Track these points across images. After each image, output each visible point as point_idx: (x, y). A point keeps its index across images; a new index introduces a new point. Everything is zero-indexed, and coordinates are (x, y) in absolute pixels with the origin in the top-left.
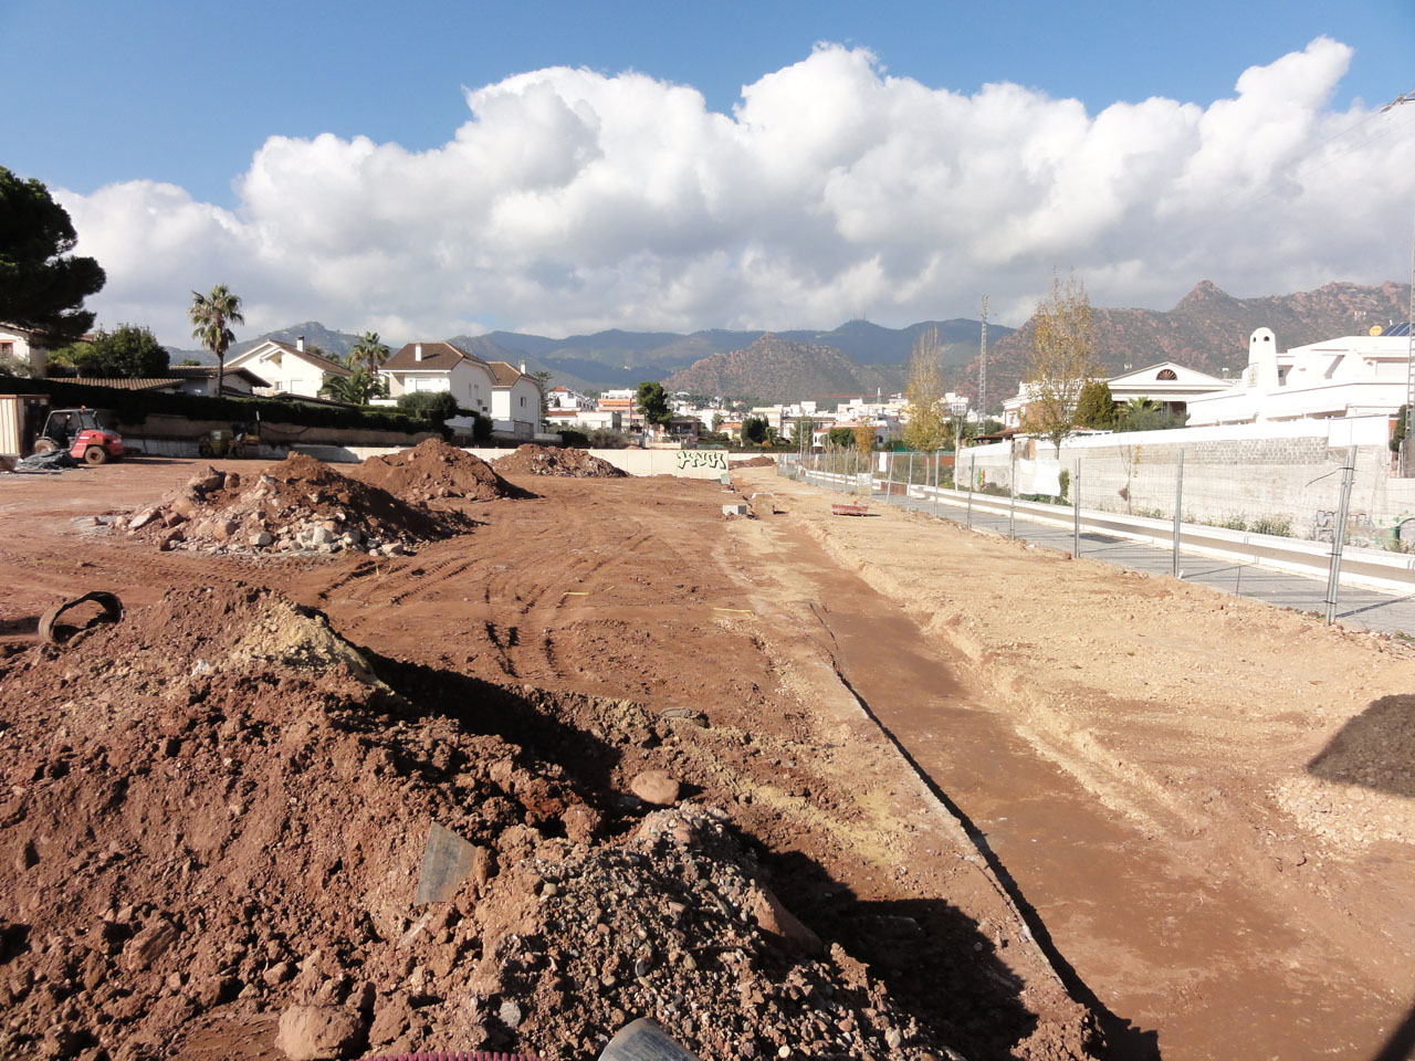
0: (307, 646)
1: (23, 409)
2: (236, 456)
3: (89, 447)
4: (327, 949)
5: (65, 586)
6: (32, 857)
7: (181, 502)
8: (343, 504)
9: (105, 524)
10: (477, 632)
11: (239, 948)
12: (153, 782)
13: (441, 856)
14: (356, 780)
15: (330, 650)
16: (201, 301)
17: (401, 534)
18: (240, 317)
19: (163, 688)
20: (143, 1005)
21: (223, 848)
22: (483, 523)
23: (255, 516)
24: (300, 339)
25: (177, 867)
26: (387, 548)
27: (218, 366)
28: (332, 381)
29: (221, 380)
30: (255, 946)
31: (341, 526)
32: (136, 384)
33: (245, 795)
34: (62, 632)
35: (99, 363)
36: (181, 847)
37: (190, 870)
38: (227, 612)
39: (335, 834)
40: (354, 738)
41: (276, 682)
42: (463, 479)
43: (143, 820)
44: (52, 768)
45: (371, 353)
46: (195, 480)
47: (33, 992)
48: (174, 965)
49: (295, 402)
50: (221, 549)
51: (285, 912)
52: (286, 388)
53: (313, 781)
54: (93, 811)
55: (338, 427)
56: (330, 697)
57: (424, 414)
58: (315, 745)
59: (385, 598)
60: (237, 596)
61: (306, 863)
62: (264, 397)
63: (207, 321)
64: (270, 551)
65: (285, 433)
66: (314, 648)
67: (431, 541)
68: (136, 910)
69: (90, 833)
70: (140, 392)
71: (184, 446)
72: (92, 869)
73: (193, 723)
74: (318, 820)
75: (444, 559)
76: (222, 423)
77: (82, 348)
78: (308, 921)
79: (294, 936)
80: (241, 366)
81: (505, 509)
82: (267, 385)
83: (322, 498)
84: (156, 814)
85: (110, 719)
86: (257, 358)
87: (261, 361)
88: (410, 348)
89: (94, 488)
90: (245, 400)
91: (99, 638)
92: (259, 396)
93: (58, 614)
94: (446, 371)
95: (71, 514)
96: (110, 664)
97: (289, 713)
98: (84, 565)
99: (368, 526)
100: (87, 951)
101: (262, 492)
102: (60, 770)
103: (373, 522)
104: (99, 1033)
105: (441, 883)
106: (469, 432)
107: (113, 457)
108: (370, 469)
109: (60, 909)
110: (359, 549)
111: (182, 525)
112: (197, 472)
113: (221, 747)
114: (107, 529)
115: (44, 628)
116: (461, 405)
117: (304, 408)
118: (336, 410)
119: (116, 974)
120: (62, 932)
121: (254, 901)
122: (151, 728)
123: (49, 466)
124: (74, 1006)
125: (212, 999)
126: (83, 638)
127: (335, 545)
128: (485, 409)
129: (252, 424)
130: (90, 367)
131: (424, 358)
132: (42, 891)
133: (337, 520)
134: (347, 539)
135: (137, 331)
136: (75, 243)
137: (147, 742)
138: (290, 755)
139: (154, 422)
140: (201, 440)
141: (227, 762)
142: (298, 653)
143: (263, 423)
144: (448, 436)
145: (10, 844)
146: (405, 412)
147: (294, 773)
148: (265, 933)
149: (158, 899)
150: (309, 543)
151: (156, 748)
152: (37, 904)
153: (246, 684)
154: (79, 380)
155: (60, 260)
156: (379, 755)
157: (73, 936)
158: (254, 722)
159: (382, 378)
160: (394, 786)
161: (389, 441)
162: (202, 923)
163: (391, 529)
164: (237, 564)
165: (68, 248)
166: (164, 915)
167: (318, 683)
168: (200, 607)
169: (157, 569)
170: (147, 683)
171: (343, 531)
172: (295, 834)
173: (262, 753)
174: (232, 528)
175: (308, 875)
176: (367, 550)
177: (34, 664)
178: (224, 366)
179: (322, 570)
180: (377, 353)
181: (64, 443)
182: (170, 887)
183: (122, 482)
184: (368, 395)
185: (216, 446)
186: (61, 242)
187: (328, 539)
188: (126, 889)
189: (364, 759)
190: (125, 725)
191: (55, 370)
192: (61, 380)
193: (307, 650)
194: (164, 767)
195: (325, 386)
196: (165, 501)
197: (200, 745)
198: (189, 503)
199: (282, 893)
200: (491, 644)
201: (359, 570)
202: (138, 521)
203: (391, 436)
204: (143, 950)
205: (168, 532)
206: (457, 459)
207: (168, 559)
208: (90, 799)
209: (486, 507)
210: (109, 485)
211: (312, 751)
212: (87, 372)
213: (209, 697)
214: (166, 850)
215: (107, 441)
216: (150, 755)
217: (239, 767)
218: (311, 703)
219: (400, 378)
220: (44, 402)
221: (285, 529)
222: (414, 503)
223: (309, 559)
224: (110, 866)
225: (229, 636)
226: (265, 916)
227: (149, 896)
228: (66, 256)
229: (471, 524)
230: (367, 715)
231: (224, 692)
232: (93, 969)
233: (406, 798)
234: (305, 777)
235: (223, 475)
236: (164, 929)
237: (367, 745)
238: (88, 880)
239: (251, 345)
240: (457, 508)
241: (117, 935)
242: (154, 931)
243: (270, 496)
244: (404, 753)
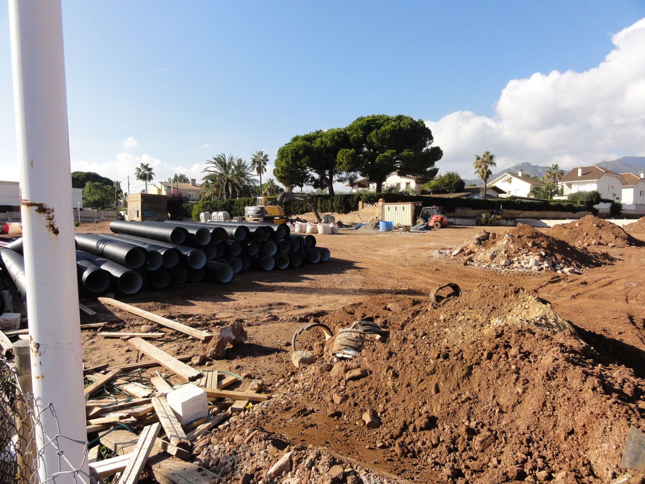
0: (544, 317)
1: (414, 207)
2: (491, 224)
3: (435, 222)
4: (569, 472)
5: (430, 278)
6: (437, 390)
7: (472, 245)
8: (543, 248)
9: (442, 253)
10: (623, 319)
11: (524, 456)
12: (483, 370)
13: (637, 446)
14: (581, 390)
15: (556, 321)
16: (478, 158)
17: (573, 263)
18: (495, 164)
19: (482, 328)
20: (482, 467)
21: (513, 407)
22: (619, 260)
23: (503, 252)
24: (520, 171)
25: (493, 410)
26: (566, 270)
27: (484, 186)
28: (534, 189)
29: (485, 192)
30: (531, 458)
31: (543, 258)
32: (452, 196)
33: (524, 385)
34: (439, 298)
35: (439, 188)
36: (495, 402)
37: (499, 412)
38: (505, 297)
39: (570, 415)
40: (579, 370)
41: (534, 334)
42: (606, 236)
43: (479, 385)
44: (443, 355)
45: (554, 175)
46: (477, 236)
47: (439, 445)
48: (494, 454)
49: (517, 200)
50: (488, 266)
51: (545, 446)
52: (513, 194)
53: (558, 386)
54: (459, 377)
55: (537, 211)
56: (562, 345)
57: (582, 203)
58: (558, 368)
59: (566, 296)
60: (509, 290)
61: (555, 425)
62: (503, 198)
63: (480, 167)
64: (509, 268)
65: (513, 214)
66: (548, 319)
67: (590, 267)
68: (477, 424)
69: (458, 385)
70: (454, 199)
71: (469, 221)
72: (459, 401)
73: (497, 347)
74: (561, 406)
75: (598, 277)
76: (485, 211)
77: (433, 183)
78: (557, 455)
79: (550, 460)
80: (494, 185)
81: (632, 252)
82: (505, 193)
83: (534, 244)
84: (484, 383)
85: (463, 338)
86: (501, 181)
87: (502, 182)
88: (575, 170)
89: (437, 238)
90: (495, 200)
91: (452, 302)
92: (502, 198)
93: (437, 291)
94: (595, 180)
95: (430, 249)
96: (457, 314)
97: (542, 350)
98: (436, 270)
99: (556, 259)
100: (459, 436)
101: (506, 241)
102: (446, 357)
103: (559, 257)
104: (465, 472)
105: (637, 459)
106: (608, 211)
107: (444, 226)
108: (555, 231)
109: (448, 414)
110: (552, 270)
111: (472, 255)
112: (478, 232)
113: (510, 360)
114: (443, 255)
115: (432, 296)
116: (603, 197)
117: (522, 202)
118: (536, 203)
119: (470, 449)
120: (449, 424)
121: (530, 436)
122: (479, 345)
123: (421, 229)
124: (455, 457)
125: (513, 476)
126: (446, 301)
127: (540, 267)
128: (618, 198)
129: (498, 211)
130: (436, 190)
131: (583, 174)
132: (442, 405)
133: (541, 255)
134: (546, 264)
135: (453, 174)
136: (433, 141)
137: (478, 351)
138: (545, 371)
139: (459, 211)
140: (477, 218)
141: (513, 367)
142: (540, 320)
143: (503, 210)
144: (595, 213)
145: (429, 382)
146: (572, 202)
147: (548, 380)
148: (536, 454)
149: (486, 422)
150: (527, 265)
151: (482, 354)
152: (440, 410)
153: (520, 332)
154: (432, 195)
155: (427, 149)
156: (593, 381)
157: (453, 427)
158: (524, 351)
159: (560, 186)
160: (603, 399)
161: (562, 216)
162: (505, 438)
163: (568, 261)
164: (495, 273)
165: (430, 144)
166: (489, 430)
167: (554, 337)
168: (493, 294)
169: (463, 273)
170: (476, 325)
171: (544, 261)
172: (549, 410)
173: (529, 366)
174: (493, 257)
175: (556, 432)
176: (556, 270)
177: (429, 310)
178: (487, 185)
179: (534, 279)
180: (557, 174)
181: (427, 221)
182: (491, 418)
183: (447, 236)
184: (552, 194)
185: (483, 220)
186: (428, 142)
187: (537, 264)
188: (473, 413)
189: (585, 381)
190: (469, 342)
191: (424, 192)
192: (426, 196)
193: (545, 319)
194: (485, 363)
195: (531, 192)
196: (465, 244)
197: (501, 357)
198: (475, 246)
199: (543, 436)
200: (631, 325)
201: (553, 280)
202: (455, 252)
203: (564, 214)
204: (482, 442)
205: (466, 258)
206: (603, 225)
207: (467, 269)
208: (459, 372)
209: (621, 251)
210: (442, 237)
211: (556, 371)
212: (435, 192)
213: (504, 336)
214: (488, 401)
215: (442, 219)
216: (480, 357)
217: (518, 371)
218: (552, 347)
219: (570, 186)
220: (420, 205)
221: (516, 258)
222: (580, 248)
223: (528, 273)
224: (467, 401)
225: (506, 308)
226: (536, 445)
227: (482, 419)
228: (429, 147)
229: (612, 259)
230: (581, 358)
231: (510, 334)
232: (462, 444)
233: (611, 407)
234: (553, 383)
235: (489, 234)
236: (490, 436)
237: (587, 374)
238: (458, 405)
239: (498, 175)
240: (604, 251)
241: (471, 432)
242: (485, 435)
243: (510, 243)
244: (606, 382)
